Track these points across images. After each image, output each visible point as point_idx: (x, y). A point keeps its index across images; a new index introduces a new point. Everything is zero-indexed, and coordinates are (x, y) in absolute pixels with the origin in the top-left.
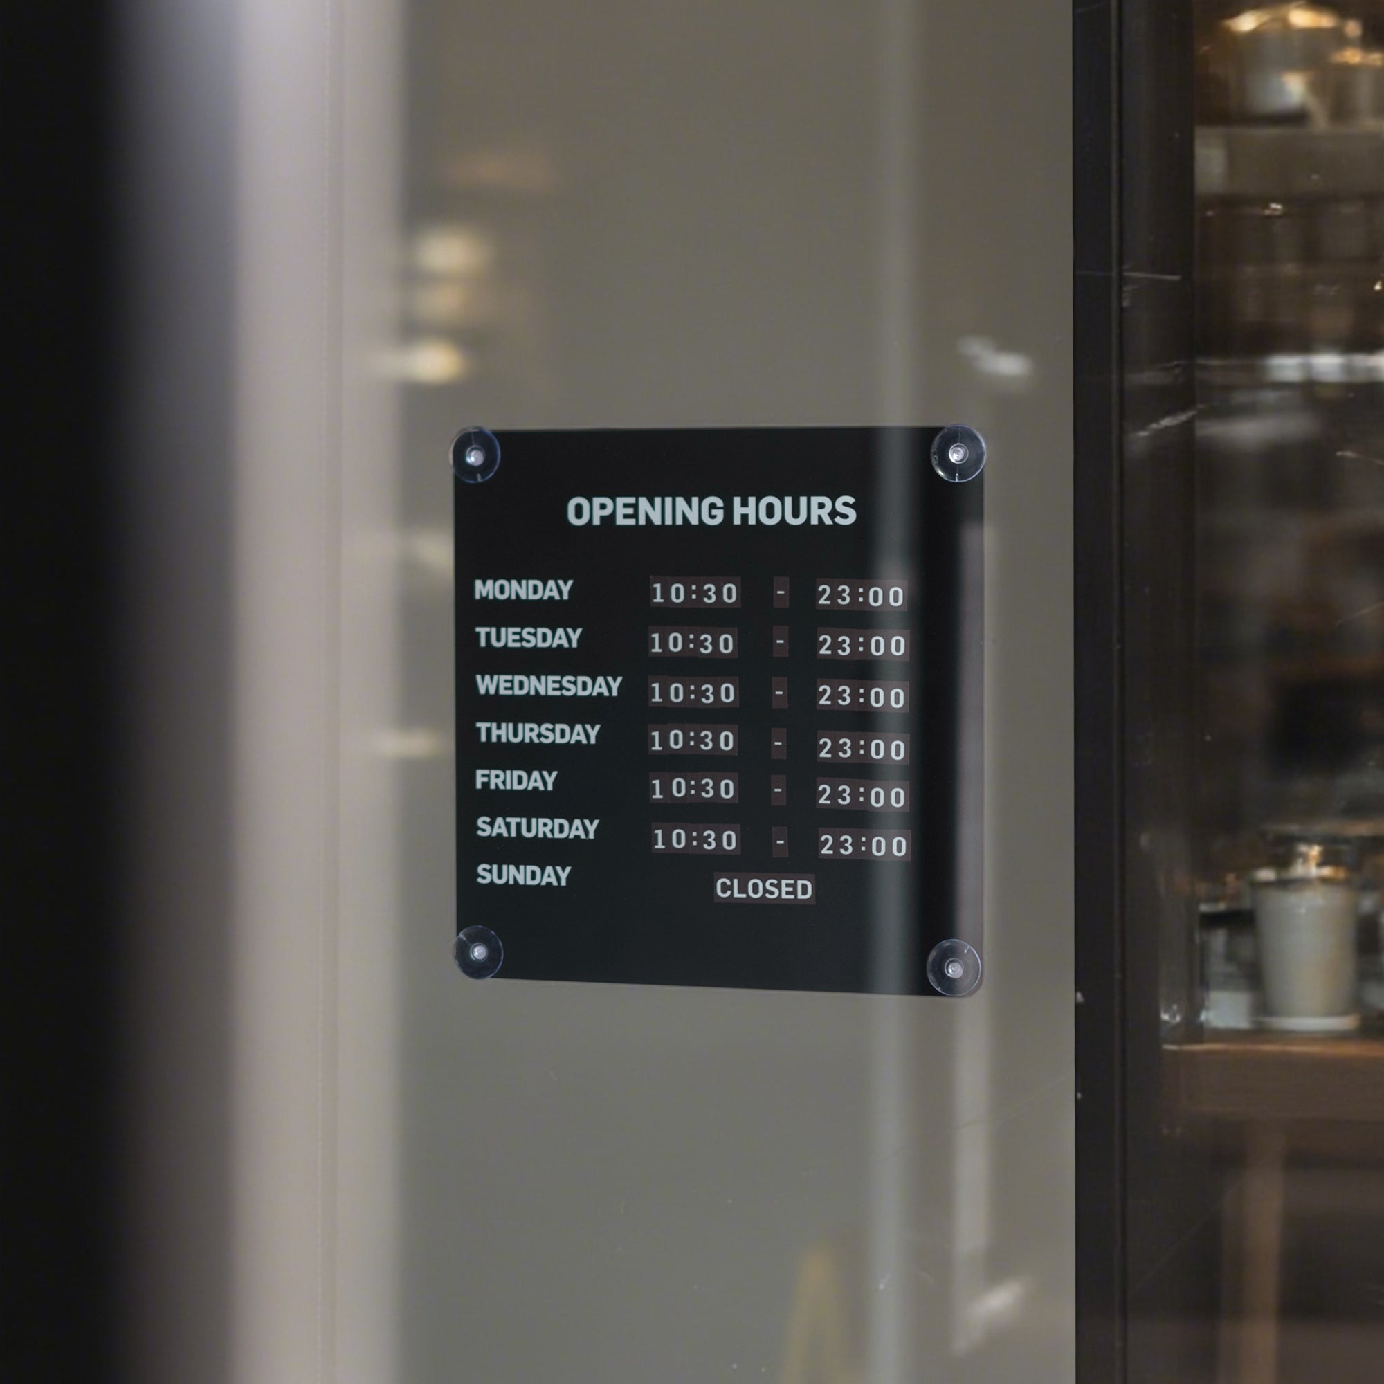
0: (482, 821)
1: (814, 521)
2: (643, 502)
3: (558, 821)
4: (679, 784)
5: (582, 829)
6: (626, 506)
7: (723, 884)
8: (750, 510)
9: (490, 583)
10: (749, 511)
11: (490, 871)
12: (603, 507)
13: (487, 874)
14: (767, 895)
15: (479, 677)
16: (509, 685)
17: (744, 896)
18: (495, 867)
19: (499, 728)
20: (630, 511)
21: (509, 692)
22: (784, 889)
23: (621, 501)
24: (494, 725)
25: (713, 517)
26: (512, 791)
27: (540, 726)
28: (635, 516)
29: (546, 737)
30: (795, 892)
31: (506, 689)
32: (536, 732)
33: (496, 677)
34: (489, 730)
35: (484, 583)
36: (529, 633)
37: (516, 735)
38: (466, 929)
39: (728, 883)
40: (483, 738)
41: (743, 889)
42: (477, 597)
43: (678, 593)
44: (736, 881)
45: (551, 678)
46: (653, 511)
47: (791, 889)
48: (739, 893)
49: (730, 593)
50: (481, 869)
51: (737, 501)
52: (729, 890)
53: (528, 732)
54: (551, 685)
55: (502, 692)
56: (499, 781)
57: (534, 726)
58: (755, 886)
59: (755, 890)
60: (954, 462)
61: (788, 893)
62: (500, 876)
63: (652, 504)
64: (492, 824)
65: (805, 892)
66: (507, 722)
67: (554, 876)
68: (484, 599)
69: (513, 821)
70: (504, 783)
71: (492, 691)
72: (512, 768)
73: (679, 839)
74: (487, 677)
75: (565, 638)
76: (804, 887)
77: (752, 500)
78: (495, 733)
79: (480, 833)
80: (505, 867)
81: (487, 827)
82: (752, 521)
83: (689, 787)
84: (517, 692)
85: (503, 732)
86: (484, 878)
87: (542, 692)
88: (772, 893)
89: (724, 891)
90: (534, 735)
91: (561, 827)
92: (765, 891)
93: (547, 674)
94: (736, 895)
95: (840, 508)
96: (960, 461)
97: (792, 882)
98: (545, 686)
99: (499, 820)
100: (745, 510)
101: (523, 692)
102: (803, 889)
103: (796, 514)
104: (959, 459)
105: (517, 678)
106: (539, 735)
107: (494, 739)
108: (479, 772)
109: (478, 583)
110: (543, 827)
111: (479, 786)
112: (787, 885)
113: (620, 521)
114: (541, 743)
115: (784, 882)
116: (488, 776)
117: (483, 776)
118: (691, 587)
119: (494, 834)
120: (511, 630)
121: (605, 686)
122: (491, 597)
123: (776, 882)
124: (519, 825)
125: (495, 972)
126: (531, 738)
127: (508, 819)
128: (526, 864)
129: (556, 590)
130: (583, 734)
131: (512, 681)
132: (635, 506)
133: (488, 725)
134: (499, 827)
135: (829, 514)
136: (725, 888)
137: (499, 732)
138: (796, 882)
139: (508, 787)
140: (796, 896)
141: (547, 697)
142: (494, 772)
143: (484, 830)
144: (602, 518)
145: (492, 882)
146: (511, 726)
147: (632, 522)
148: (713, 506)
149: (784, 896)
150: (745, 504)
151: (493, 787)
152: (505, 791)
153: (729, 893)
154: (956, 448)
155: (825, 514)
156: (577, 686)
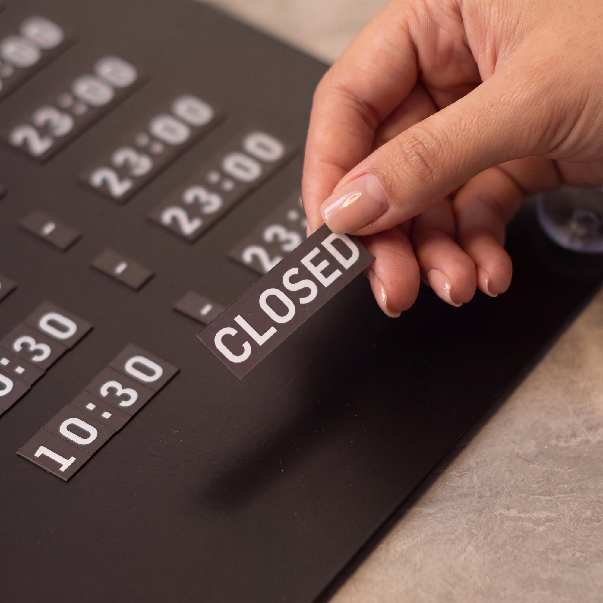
7: (226, 339)
14: (303, 301)
17: (272, 331)
22: (316, 271)
30: (334, 265)
39: (232, 332)
41: (261, 323)
44: (239, 320)
47: (325, 264)
48: (261, 334)
52: (243, 342)
58: (273, 301)
59: (282, 310)
61: (326, 273)
65: (346, 252)
76: (339, 244)
88: (306, 292)
89: (238, 351)
92: (294, 296)
94: (261, 340)
97: (316, 251)
102: (341, 249)
112: (316, 262)
115: (306, 261)
123: (294, 272)
136: (234, 343)
138: (322, 248)
140: (341, 268)
149: (327, 282)
153: (247, 346)
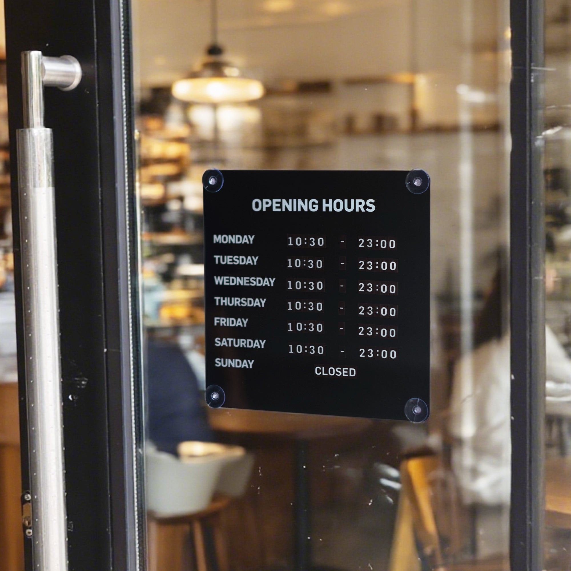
1: (357, 210)
2: (284, 201)
3: (248, 340)
4: (299, 325)
5: (258, 344)
7: (318, 369)
9: (220, 236)
10: (329, 205)
11: (220, 361)
12: (267, 203)
13: (219, 363)
14: (337, 374)
15: (215, 277)
16: (228, 281)
17: (327, 374)
18: (222, 360)
19: (224, 299)
20: (279, 205)
21: (228, 284)
22: (344, 372)
23: (275, 201)
24: (222, 298)
25: (314, 208)
26: (229, 327)
27: (241, 299)
28: (281, 207)
29: (244, 304)
30: (348, 374)
31: (227, 282)
32: (239, 301)
33: (222, 277)
34: (220, 300)
35: (217, 236)
36: (236, 258)
37: (231, 302)
38: (210, 386)
39: (320, 369)
40: (217, 304)
42: (215, 242)
43: (299, 242)
44: (323, 368)
45: (245, 278)
46: (288, 205)
48: (325, 373)
49: (321, 242)
50: (217, 360)
51: (324, 201)
52: (320, 372)
53: (236, 301)
54: (245, 281)
55: (225, 284)
56: (224, 322)
57: (239, 299)
58: (332, 370)
59: (332, 372)
60: (416, 185)
62: (224, 364)
63: (288, 202)
64: (221, 341)
65: (353, 373)
66: (227, 297)
67: (247, 364)
68: (217, 243)
69: (230, 340)
70: (226, 323)
71: (221, 283)
72: (230, 317)
73: (300, 349)
74: (219, 278)
75: (251, 260)
76: (352, 371)
77: (330, 201)
78: (222, 301)
79: (216, 345)
80: (226, 360)
82: (330, 210)
83: (303, 327)
84: (231, 284)
85: (225, 301)
87: (242, 284)
88: (339, 374)
89: (318, 372)
90: (238, 303)
91: (250, 343)
92: (336, 372)
93: (244, 277)
94: (324, 374)
95: (368, 204)
97: (347, 369)
98: (243, 281)
99: (224, 340)
100: (327, 205)
101: (234, 284)
103: (349, 207)
104: (418, 184)
105: (231, 278)
106: (241, 303)
107: (222, 304)
109: (215, 236)
110: (242, 343)
111: (215, 324)
113: (274, 209)
114: (241, 307)
115: (344, 369)
116: (219, 320)
117: (217, 320)
118: (304, 239)
119: (222, 345)
120: (229, 257)
121: (267, 282)
122: (220, 242)
123: (340, 369)
124: (232, 342)
125: (222, 405)
126: (237, 304)
127: (228, 339)
128: (235, 359)
129: (247, 239)
130: (258, 303)
131: (229, 279)
132: (281, 203)
133: (219, 298)
134: (224, 343)
135: (363, 207)
136: (319, 371)
139: (228, 325)
141: (244, 286)
142: (222, 319)
143: (218, 344)
144: (267, 208)
145: (221, 366)
146: (229, 299)
147: (279, 210)
149: (344, 375)
150: (327, 202)
151: (221, 325)
152: (227, 327)
153: (320, 373)
155: (361, 207)
156: (257, 282)
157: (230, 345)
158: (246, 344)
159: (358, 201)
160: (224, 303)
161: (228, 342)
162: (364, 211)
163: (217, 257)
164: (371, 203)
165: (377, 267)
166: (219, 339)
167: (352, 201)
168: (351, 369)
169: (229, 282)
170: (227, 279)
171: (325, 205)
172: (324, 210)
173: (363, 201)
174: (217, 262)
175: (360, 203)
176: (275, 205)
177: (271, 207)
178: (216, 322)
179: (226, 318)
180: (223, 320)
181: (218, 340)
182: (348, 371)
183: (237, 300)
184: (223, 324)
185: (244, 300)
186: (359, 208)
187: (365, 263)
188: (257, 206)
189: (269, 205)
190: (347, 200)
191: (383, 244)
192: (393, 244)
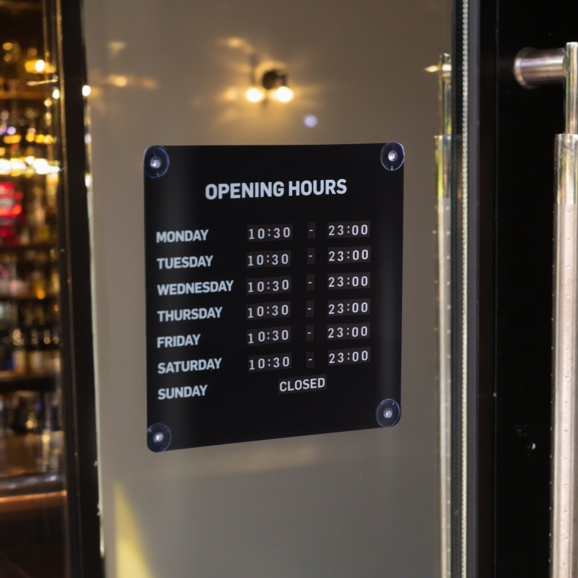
0: (160, 366)
1: (327, 193)
2: (244, 185)
3: (201, 361)
4: (262, 335)
5: (212, 364)
6: (235, 188)
7: (283, 384)
8: (297, 188)
9: (164, 233)
11: (165, 392)
12: (224, 189)
13: (163, 394)
14: (304, 388)
15: (159, 286)
16: (175, 289)
17: (293, 389)
18: (168, 390)
19: (169, 313)
20: (238, 191)
21: (175, 293)
22: (312, 383)
23: (233, 185)
24: (167, 312)
25: (279, 192)
26: (177, 348)
27: (191, 310)
28: (240, 193)
29: (195, 316)
30: (317, 385)
31: (173, 291)
32: (189, 314)
33: (168, 286)
34: (164, 315)
35: (161, 234)
36: (186, 260)
37: (178, 316)
38: (151, 426)
39: (285, 383)
40: (161, 320)
41: (292, 386)
42: (158, 241)
43: (261, 234)
44: (289, 382)
45: (197, 284)
46: (249, 190)
47: (315, 383)
48: (291, 388)
49: (287, 232)
50: (160, 392)
51: (291, 183)
52: (286, 387)
53: (185, 314)
54: (197, 288)
55: (171, 293)
56: (170, 342)
57: (188, 311)
58: (298, 383)
59: (298, 387)
60: (391, 160)
61: (314, 385)
62: (170, 395)
63: (249, 186)
64: (166, 367)
65: (321, 384)
66: (174, 309)
67: (199, 391)
68: (161, 243)
69: (177, 363)
70: (172, 343)
71: (166, 293)
72: (177, 335)
73: (262, 364)
74: (163, 286)
75: (204, 261)
76: (321, 381)
77: (298, 183)
78: (167, 316)
79: (160, 372)
80: (173, 389)
81: (164, 369)
82: (298, 194)
83: (266, 336)
84: (179, 293)
85: (171, 316)
86: (161, 396)
87: (192, 292)
88: (306, 386)
89: (283, 389)
90: (188, 315)
91: (202, 364)
92: (303, 385)
93: (195, 282)
94: (289, 389)
95: (340, 185)
96: (393, 160)
97: (316, 379)
98: (194, 288)
99: (170, 364)
100: (294, 188)
101: (183, 292)
102: (321, 382)
103: (319, 189)
104: (393, 159)
105: (179, 285)
106: (191, 315)
107: (167, 320)
108: (159, 339)
109: (158, 234)
110: (193, 365)
111: (159, 346)
112: (313, 381)
113: (233, 196)
114: (192, 320)
115: (312, 380)
116: (164, 340)
117: (161, 340)
118: (268, 230)
119: (167, 372)
120: (176, 259)
121: (225, 286)
122: (165, 241)
123: (308, 380)
124: (180, 366)
125: (168, 446)
126: (187, 318)
127: (175, 363)
128: (184, 386)
129: (200, 235)
130: (214, 313)
131: (176, 287)
132: (240, 188)
133: (163, 312)
134: (170, 368)
135: (334, 189)
136: (284, 386)
137: (170, 316)
138: (317, 380)
139: (175, 345)
141: (195, 294)
142: (167, 338)
143: (161, 370)
144: (223, 195)
145: (166, 398)
146: (176, 311)
147: (238, 196)
148: (279, 186)
149: (312, 387)
150: (294, 185)
151: (166, 346)
152: (173, 348)
153: (286, 389)
154: (392, 153)
155: (332, 188)
156: (211, 287)
157: (177, 370)
158: (198, 367)
159: (328, 182)
160: (170, 318)
161: (174, 366)
162: (335, 193)
163: (160, 260)
164: (342, 183)
165: (348, 257)
166: (163, 364)
167: (322, 182)
168: (319, 379)
169: (176, 291)
170: (173, 287)
171: (291, 188)
172: (291, 194)
173: (333, 182)
174: (161, 267)
175: (331, 184)
176: (233, 191)
177: (229, 192)
178: (159, 343)
179: (172, 336)
180: (169, 340)
181: (162, 366)
182: (317, 381)
183: (187, 313)
184: (168, 345)
185: (195, 312)
186: (330, 190)
187: (336, 253)
188: (211, 193)
189: (226, 192)
190: (316, 181)
191: (355, 230)
192: (365, 229)
